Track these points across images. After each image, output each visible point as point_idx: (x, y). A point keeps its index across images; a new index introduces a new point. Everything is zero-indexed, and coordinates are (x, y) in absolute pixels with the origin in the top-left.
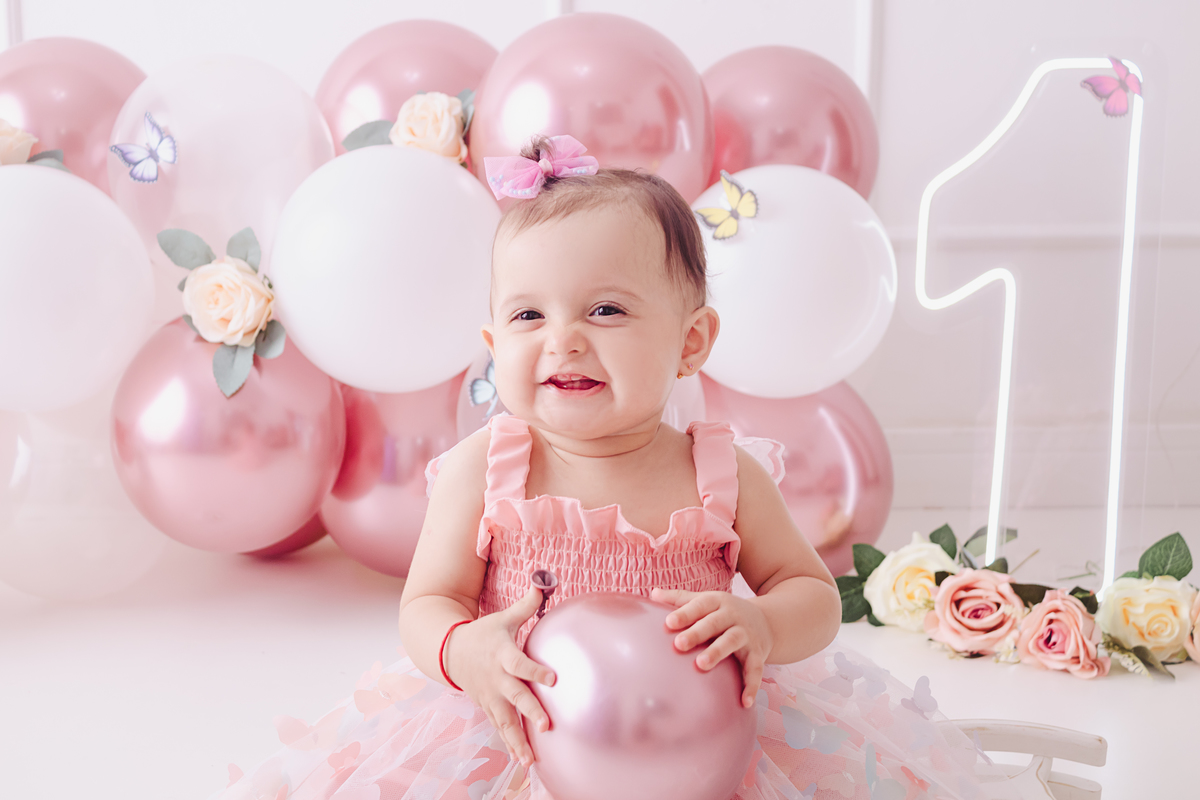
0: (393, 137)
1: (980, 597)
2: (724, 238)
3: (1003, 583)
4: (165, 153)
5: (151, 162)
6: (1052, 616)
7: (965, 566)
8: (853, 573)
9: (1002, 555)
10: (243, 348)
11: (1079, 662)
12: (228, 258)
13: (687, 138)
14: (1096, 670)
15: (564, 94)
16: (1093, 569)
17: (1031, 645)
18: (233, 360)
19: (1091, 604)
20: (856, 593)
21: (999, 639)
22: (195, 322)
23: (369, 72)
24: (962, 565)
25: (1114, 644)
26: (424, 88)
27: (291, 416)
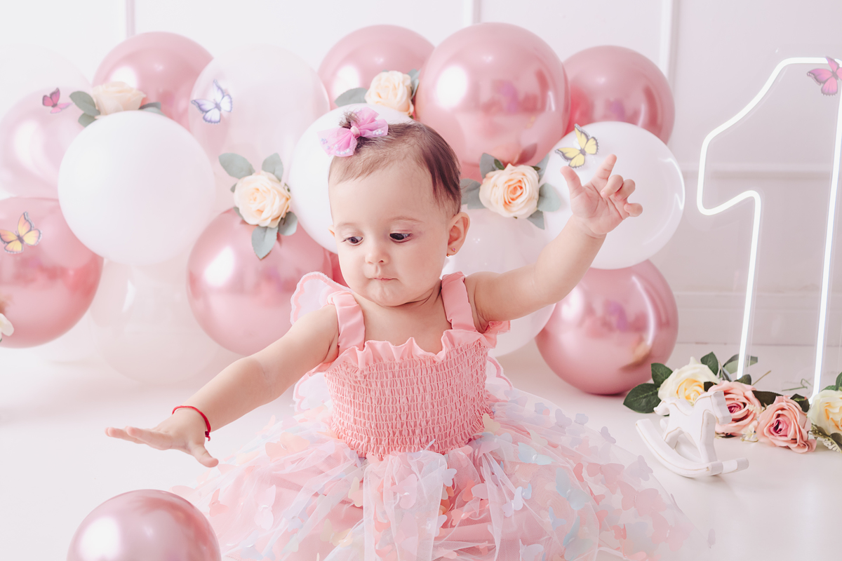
0: (367, 98)
1: (733, 399)
2: (576, 167)
3: (748, 390)
4: (225, 105)
5: (216, 110)
6: (780, 412)
7: (724, 379)
8: (651, 381)
9: (748, 373)
10: (271, 228)
11: (796, 442)
12: (263, 172)
13: (553, 103)
14: (806, 449)
15: (476, 75)
16: (807, 384)
17: (765, 430)
18: (264, 236)
19: (805, 406)
20: (653, 395)
21: (745, 426)
22: (241, 212)
23: (352, 58)
24: (722, 378)
25: (819, 431)
26: (388, 68)
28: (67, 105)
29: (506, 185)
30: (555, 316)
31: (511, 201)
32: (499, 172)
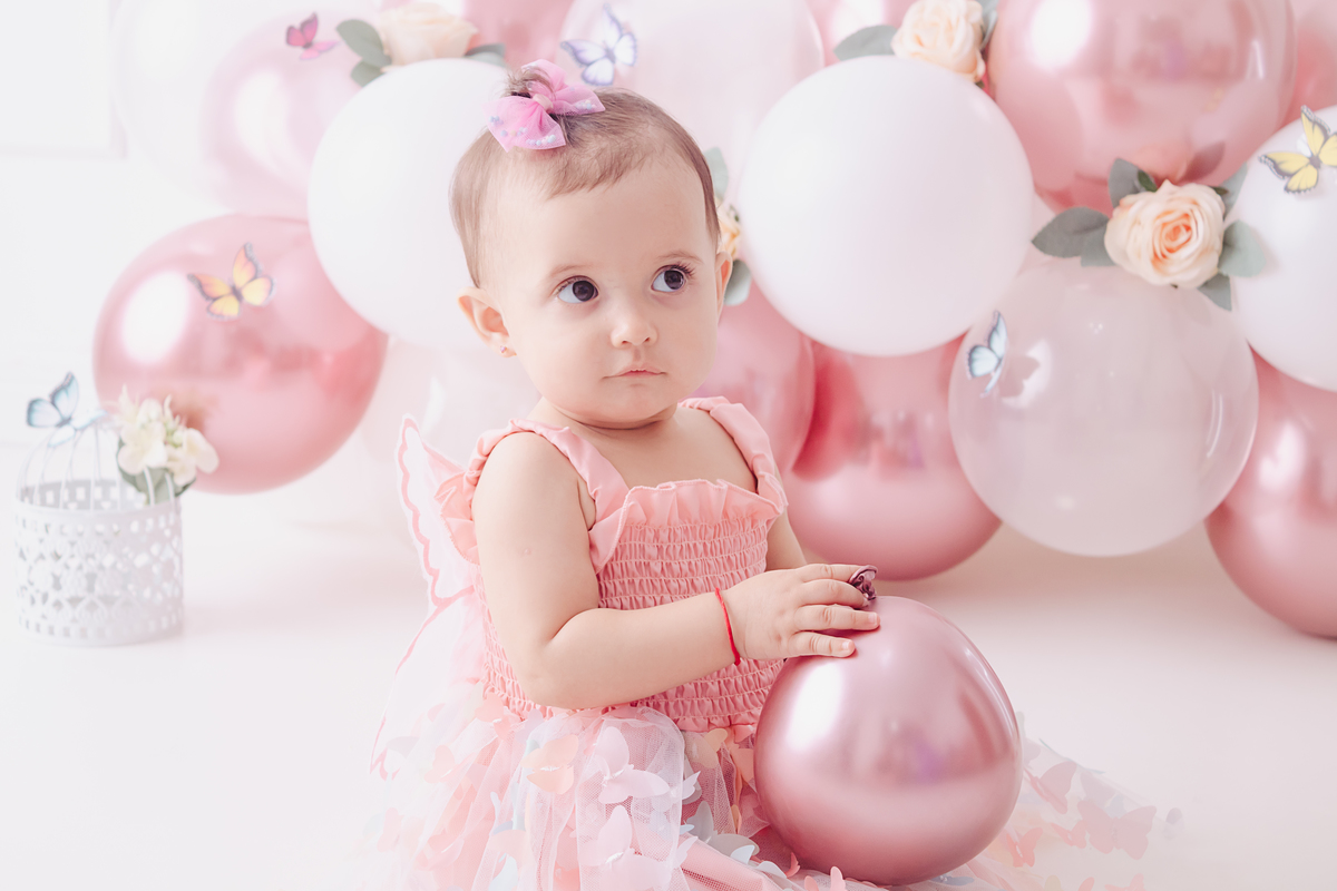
0: (896, 45)
2: (1299, 191)
4: (624, 53)
5: (607, 64)
13: (1260, 63)
27: (751, 375)
28: (330, 46)
29: (1159, 222)
30: (1246, 479)
31: (1166, 253)
32: (1145, 196)
